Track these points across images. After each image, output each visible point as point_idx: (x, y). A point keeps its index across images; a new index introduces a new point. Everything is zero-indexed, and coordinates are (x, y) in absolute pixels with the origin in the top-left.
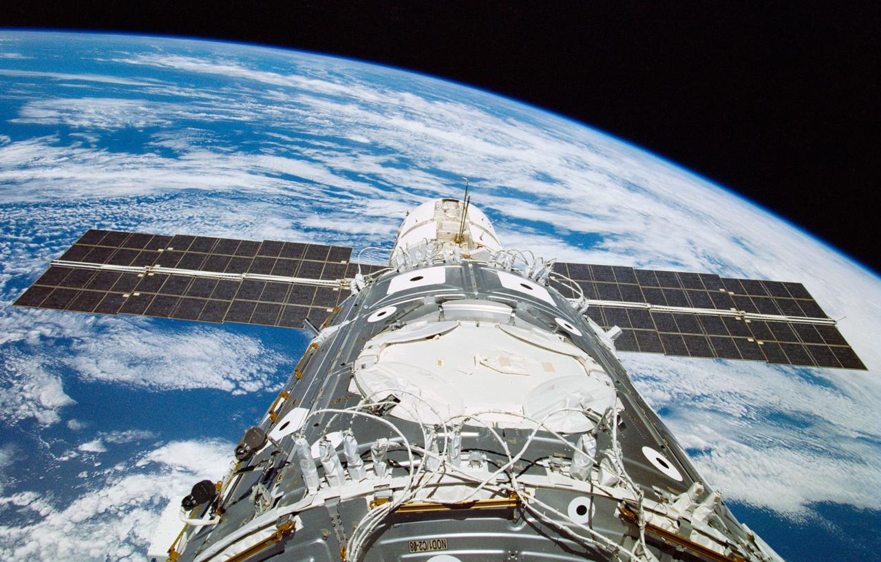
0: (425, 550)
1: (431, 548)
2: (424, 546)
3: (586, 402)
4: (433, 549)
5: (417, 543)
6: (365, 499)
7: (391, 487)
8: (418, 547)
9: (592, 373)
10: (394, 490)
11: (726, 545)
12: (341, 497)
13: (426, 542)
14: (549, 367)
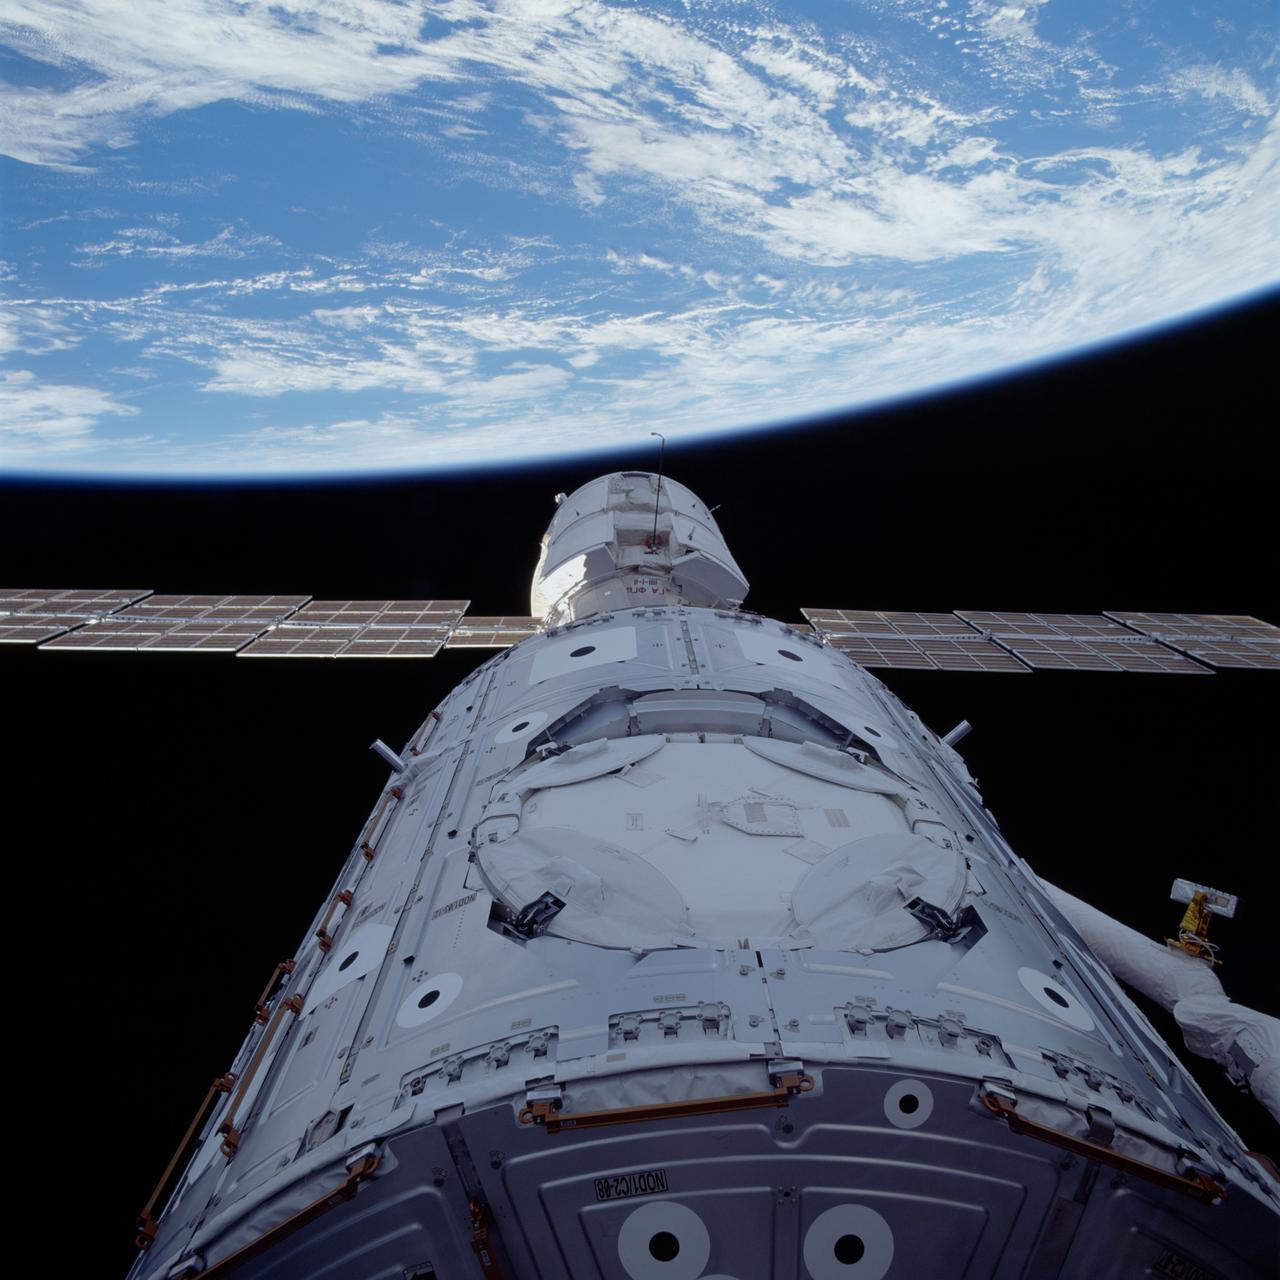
0: (625, 1193)
1: (637, 1189)
2: (623, 1187)
3: (910, 886)
4: (639, 1192)
5: (611, 1182)
6: (511, 1107)
7: (556, 1080)
8: (613, 1191)
9: (919, 826)
10: (563, 1085)
11: (1179, 1153)
12: (465, 1106)
13: (628, 1178)
14: (838, 819)
